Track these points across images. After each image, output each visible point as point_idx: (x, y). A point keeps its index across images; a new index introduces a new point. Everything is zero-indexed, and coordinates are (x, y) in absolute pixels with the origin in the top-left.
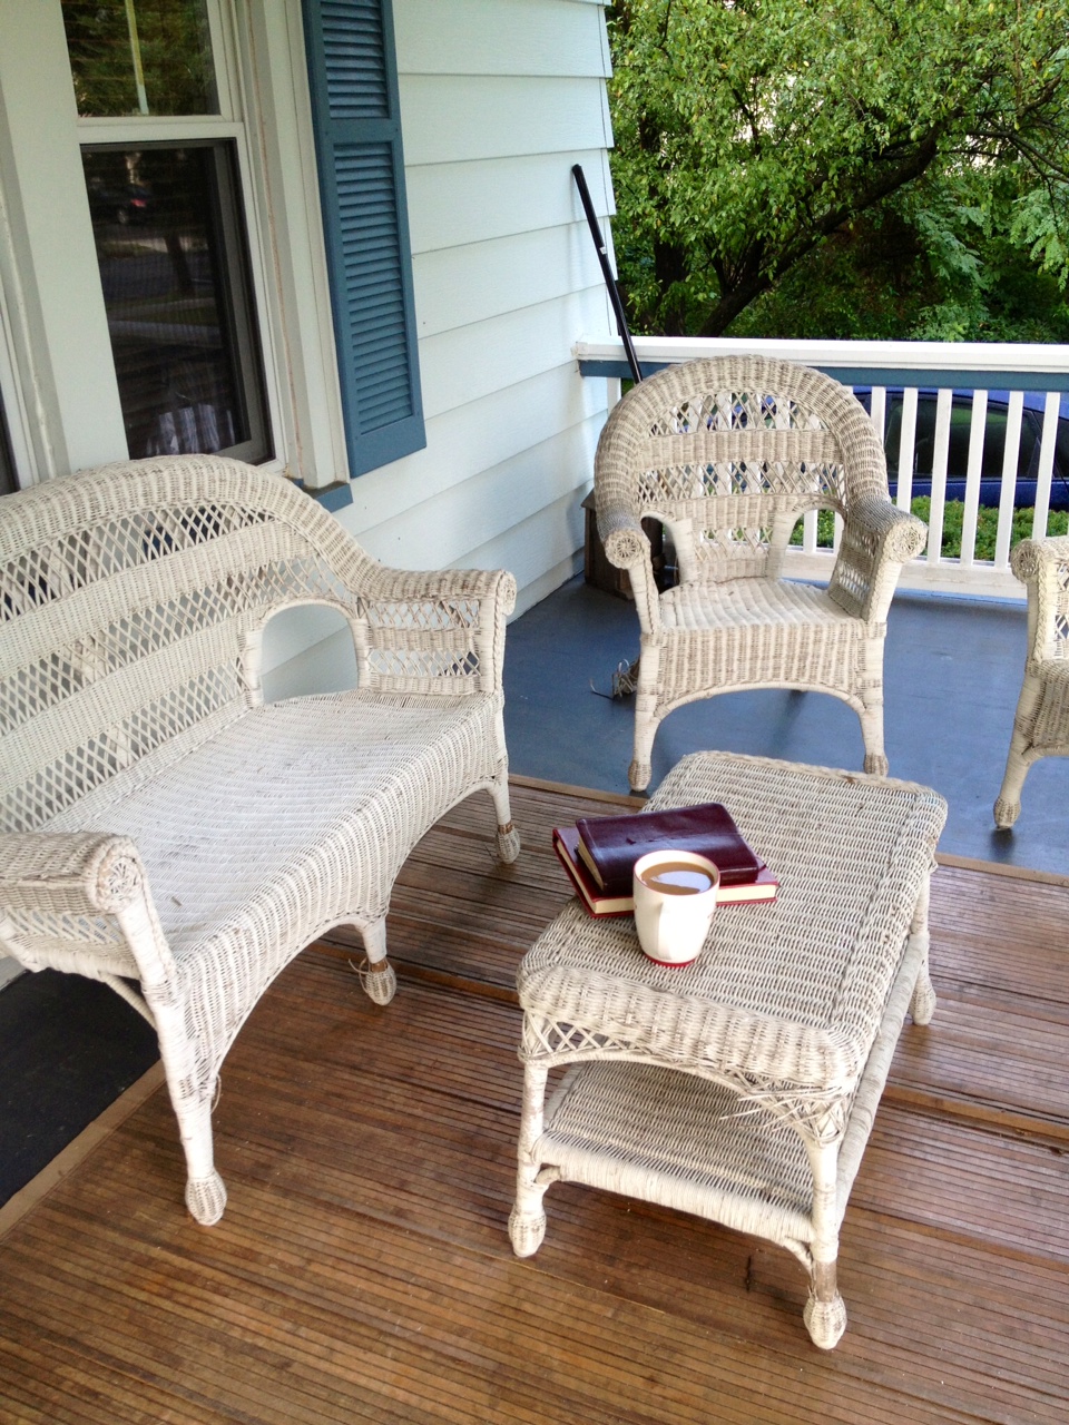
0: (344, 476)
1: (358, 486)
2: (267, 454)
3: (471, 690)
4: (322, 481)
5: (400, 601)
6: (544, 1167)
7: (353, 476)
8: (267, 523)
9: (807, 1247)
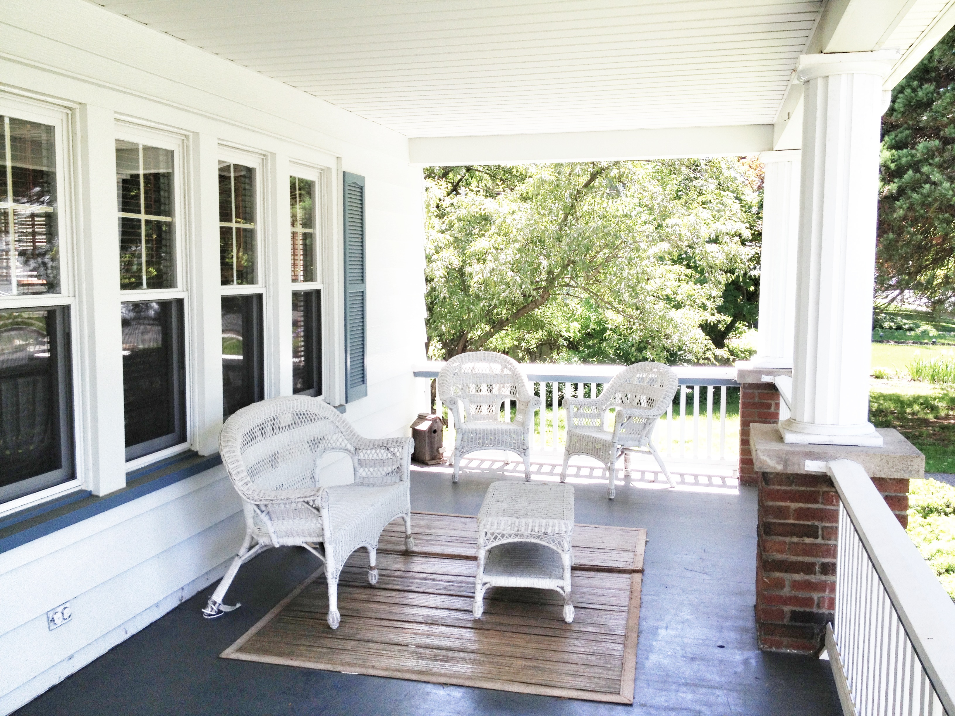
0: (343, 402)
1: (348, 406)
2: (319, 393)
3: (398, 480)
4: (337, 404)
5: (372, 449)
6: (484, 584)
7: (347, 402)
8: (326, 420)
9: (562, 588)
